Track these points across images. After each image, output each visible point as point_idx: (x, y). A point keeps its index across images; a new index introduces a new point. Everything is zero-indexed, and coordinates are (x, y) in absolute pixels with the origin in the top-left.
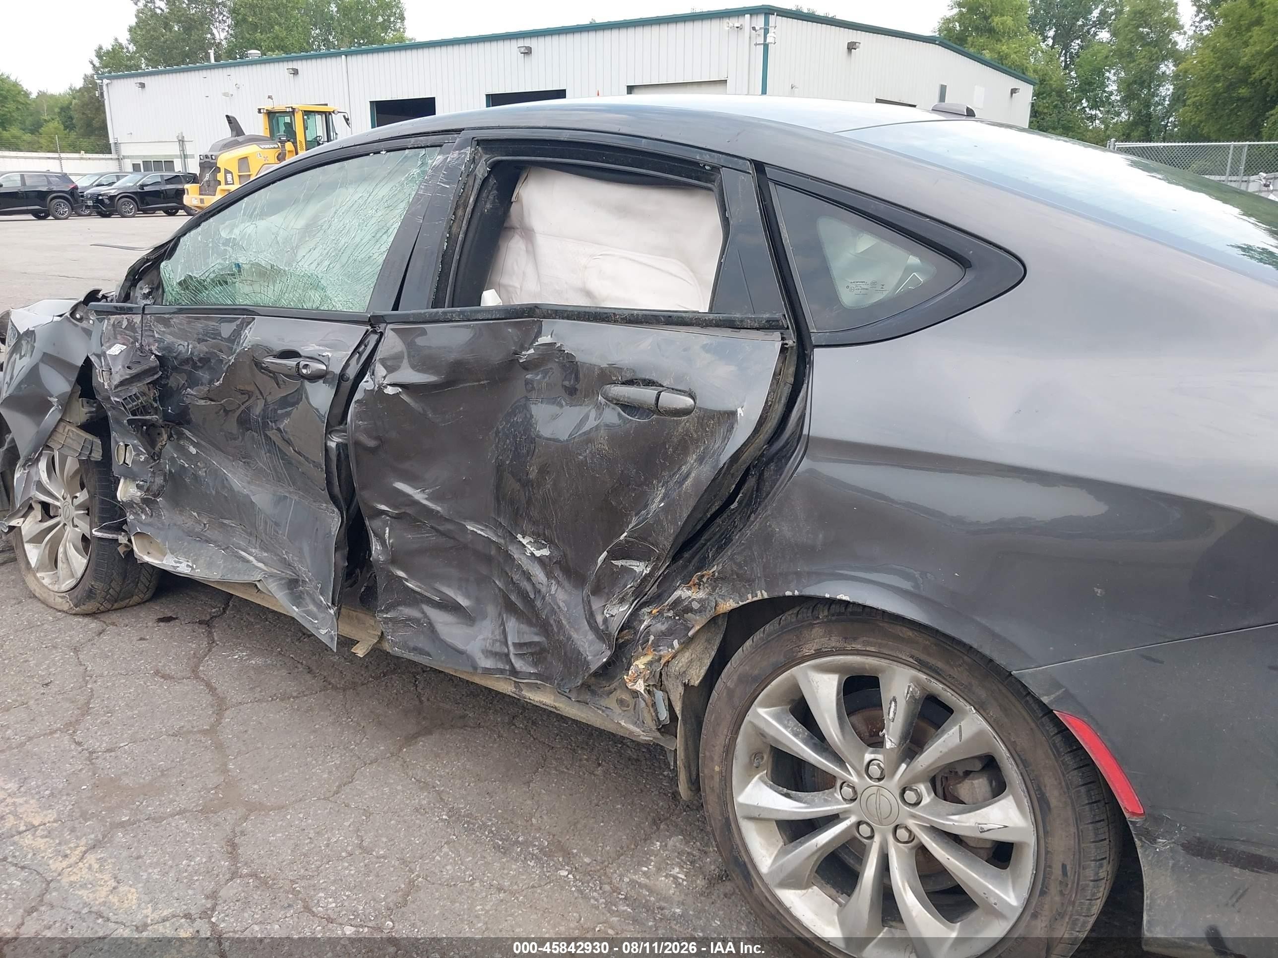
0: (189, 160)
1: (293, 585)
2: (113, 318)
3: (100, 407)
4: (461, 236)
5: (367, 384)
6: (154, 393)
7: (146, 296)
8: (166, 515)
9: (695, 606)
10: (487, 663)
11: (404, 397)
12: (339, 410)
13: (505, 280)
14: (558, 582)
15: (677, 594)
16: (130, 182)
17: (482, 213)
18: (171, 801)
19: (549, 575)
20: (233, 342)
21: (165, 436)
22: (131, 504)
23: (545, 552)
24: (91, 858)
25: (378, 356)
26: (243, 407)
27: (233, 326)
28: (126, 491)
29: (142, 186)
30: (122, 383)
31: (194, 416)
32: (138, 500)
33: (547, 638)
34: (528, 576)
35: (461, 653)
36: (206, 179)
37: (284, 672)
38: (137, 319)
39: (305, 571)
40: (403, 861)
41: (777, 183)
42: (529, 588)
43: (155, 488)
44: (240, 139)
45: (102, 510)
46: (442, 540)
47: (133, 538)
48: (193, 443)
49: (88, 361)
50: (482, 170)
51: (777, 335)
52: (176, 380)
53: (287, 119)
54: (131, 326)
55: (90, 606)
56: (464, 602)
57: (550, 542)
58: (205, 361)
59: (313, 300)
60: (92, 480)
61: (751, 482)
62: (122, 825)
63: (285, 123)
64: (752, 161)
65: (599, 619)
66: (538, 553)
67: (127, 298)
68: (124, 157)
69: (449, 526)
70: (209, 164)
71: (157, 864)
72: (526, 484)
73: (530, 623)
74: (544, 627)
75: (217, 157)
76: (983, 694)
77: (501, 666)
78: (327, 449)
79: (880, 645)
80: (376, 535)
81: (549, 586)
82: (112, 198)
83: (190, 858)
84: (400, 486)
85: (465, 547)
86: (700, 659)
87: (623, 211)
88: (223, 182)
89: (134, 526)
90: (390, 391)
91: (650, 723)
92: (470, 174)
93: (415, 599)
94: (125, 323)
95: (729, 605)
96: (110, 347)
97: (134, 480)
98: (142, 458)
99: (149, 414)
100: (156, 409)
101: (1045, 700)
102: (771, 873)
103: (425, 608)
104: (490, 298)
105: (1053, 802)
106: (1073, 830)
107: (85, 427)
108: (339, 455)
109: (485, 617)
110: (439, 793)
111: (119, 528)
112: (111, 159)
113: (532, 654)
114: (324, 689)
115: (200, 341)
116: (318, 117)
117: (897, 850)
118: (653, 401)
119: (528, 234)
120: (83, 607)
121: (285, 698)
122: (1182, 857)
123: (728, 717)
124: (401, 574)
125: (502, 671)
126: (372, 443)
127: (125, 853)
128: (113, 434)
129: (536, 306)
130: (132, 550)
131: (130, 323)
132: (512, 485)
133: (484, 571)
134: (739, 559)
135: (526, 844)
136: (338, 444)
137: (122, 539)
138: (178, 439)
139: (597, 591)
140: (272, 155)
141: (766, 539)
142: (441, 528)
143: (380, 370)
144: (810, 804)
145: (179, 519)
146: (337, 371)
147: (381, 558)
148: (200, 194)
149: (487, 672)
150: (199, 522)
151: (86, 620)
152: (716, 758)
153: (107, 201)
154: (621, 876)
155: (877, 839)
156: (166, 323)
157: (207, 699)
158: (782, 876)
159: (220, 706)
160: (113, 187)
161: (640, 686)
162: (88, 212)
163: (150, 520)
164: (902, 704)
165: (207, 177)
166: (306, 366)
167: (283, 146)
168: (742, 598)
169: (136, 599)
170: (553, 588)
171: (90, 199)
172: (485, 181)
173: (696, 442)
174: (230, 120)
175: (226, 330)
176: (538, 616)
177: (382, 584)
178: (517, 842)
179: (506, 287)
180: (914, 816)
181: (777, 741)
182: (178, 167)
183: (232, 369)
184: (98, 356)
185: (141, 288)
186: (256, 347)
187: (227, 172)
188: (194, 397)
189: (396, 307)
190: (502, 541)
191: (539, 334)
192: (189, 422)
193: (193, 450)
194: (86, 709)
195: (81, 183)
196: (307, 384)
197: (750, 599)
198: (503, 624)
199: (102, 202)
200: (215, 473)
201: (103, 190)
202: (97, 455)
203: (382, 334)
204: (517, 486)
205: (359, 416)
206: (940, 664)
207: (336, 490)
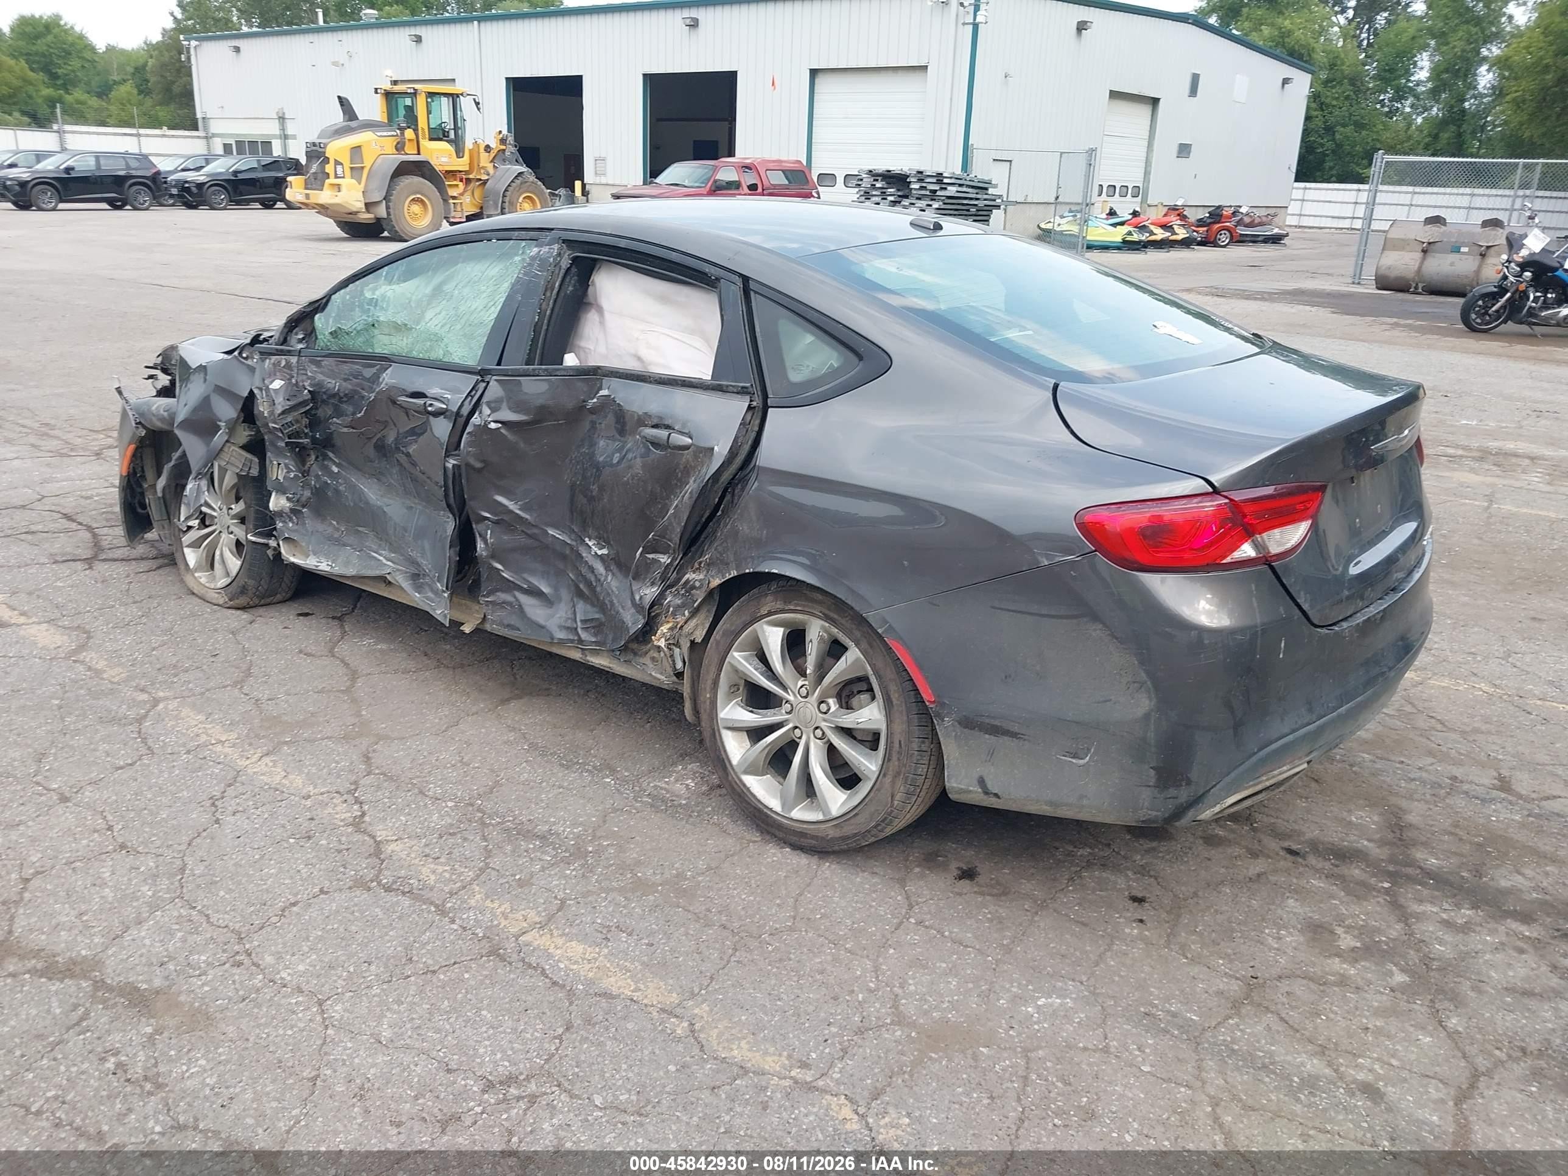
0: (290, 142)
1: (415, 577)
2: (274, 358)
3: (258, 431)
4: (548, 312)
5: (476, 420)
6: (305, 421)
7: (300, 341)
8: (311, 523)
9: (697, 584)
10: (561, 635)
11: (503, 431)
12: (455, 439)
13: (583, 343)
14: (613, 574)
15: (687, 576)
16: (221, 166)
17: (566, 294)
18: (321, 731)
19: (607, 569)
20: (373, 383)
21: (313, 457)
22: (280, 514)
23: (605, 551)
24: (267, 760)
25: (484, 400)
26: (379, 436)
27: (374, 370)
28: (277, 502)
29: (236, 173)
30: (283, 413)
31: (338, 442)
32: (287, 510)
33: (604, 614)
34: (592, 569)
35: (543, 627)
36: (313, 170)
37: (405, 655)
38: (294, 360)
39: (426, 564)
40: (492, 771)
41: (756, 292)
42: (593, 579)
43: (304, 499)
44: (353, 124)
45: (256, 519)
46: (530, 541)
47: (281, 543)
48: (335, 463)
49: (251, 392)
50: (565, 263)
51: (748, 398)
52: (324, 412)
53: (408, 102)
54: (288, 365)
55: (242, 601)
56: (546, 589)
57: (608, 543)
58: (350, 397)
59: (438, 354)
60: (249, 494)
61: (728, 497)
62: (286, 743)
63: (406, 107)
64: (741, 275)
65: (637, 598)
66: (600, 552)
67: (285, 341)
68: (214, 135)
69: (536, 531)
70: (316, 153)
71: (314, 765)
72: (591, 499)
73: (593, 605)
74: (602, 607)
75: (326, 145)
76: (858, 634)
77: (571, 637)
78: (445, 469)
79: (804, 606)
80: (480, 536)
81: (606, 577)
82: (200, 186)
83: (337, 763)
84: (500, 499)
85: (547, 547)
86: (703, 624)
87: (663, 299)
88: (332, 175)
89: (283, 533)
90: (493, 426)
91: (670, 671)
92: (557, 265)
93: (510, 586)
94: (283, 363)
95: (716, 582)
96: (271, 382)
97: (284, 493)
98: (292, 475)
99: (301, 438)
100: (306, 434)
101: (880, 631)
102: (739, 763)
103: (517, 594)
104: (570, 360)
105: (895, 702)
106: (905, 718)
107: (244, 447)
108: (454, 474)
109: (560, 600)
110: (524, 734)
111: (269, 535)
112: (198, 137)
113: (593, 627)
114: (438, 667)
115: (345, 380)
116: (444, 100)
117: (815, 743)
118: (666, 438)
119: (600, 310)
120: (237, 601)
121: (406, 672)
122: (959, 729)
123: (716, 660)
124: (499, 567)
125: (572, 641)
126: (478, 465)
127: (290, 758)
128: (269, 454)
129: (599, 368)
130: (280, 553)
131: (288, 363)
132: (581, 500)
133: (561, 566)
134: (720, 549)
135: (584, 764)
136: (454, 465)
137: (273, 543)
138: (324, 460)
139: (636, 577)
140: (389, 145)
141: (735, 533)
142: (529, 532)
143: (486, 411)
144: (764, 716)
145: (320, 527)
146: (455, 409)
147: (484, 554)
148: (306, 188)
149: (561, 643)
150: (337, 530)
151: (239, 612)
152: (708, 689)
153: (194, 190)
154: (649, 784)
155: (804, 738)
156: (318, 364)
157: (342, 670)
158: (746, 765)
159: (354, 676)
160: (201, 172)
161: (662, 643)
162: (171, 202)
163: (296, 527)
164: (815, 642)
165: (314, 168)
166: (431, 405)
167: (403, 134)
168: (723, 576)
169: (279, 597)
170: (609, 578)
171: (175, 186)
172: (568, 269)
173: (694, 468)
174: (343, 101)
175: (368, 373)
176: (598, 600)
177: (484, 576)
178: (577, 763)
179: (584, 349)
180: (825, 720)
181: (745, 674)
182: (277, 151)
183: (372, 405)
184: (261, 389)
185: (296, 334)
186: (391, 388)
187: (337, 163)
188: (339, 425)
189: (499, 364)
190: (574, 543)
191: (600, 388)
192: (333, 446)
193: (335, 469)
194: (248, 673)
195: (164, 165)
196: (431, 418)
197: (728, 577)
198: (574, 606)
199: (188, 190)
200: (353, 488)
201: (191, 176)
202: (255, 472)
203: (488, 383)
204: (585, 501)
205: (469, 444)
206: (836, 616)
207: (452, 501)
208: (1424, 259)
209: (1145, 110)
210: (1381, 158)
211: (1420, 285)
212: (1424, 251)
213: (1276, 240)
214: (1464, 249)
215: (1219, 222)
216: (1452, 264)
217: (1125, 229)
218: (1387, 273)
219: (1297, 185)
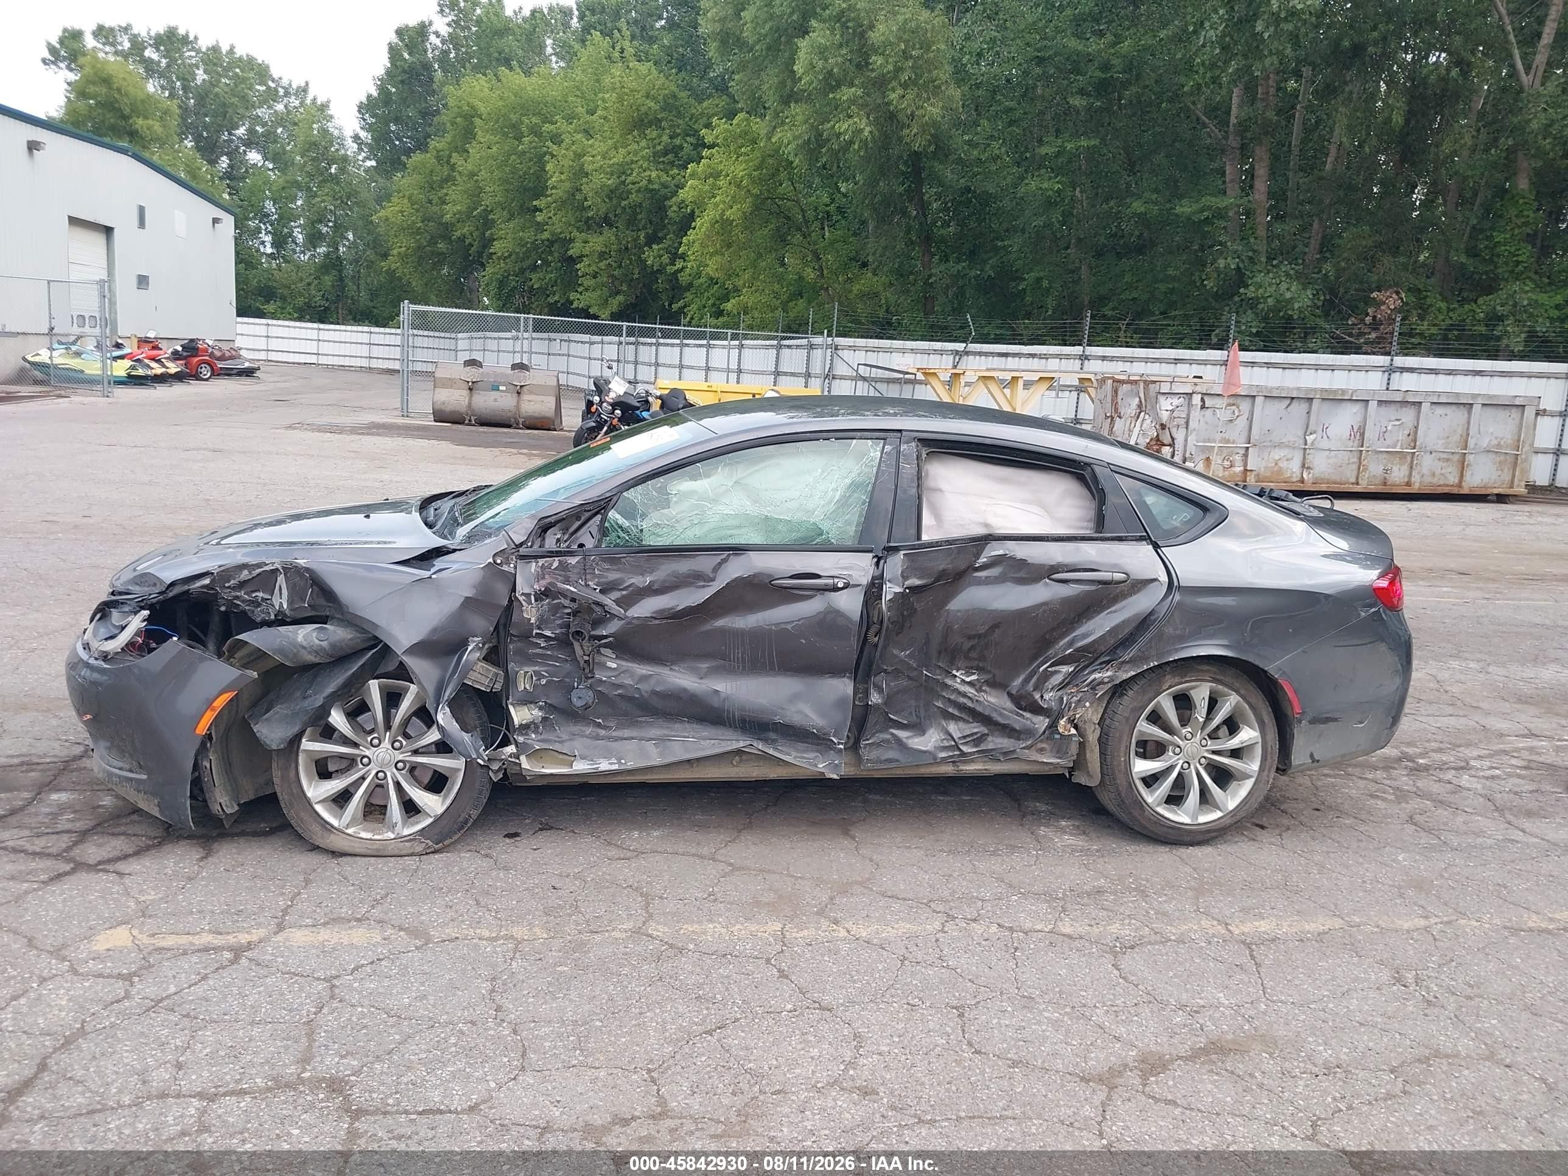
2: (541, 562)
5: (893, 589)
8: (562, 729)
9: (1105, 680)
10: (944, 755)
14: (987, 693)
19: (980, 689)
22: (525, 726)
23: (975, 677)
32: (539, 720)
33: (988, 726)
34: (961, 694)
35: (924, 752)
42: (964, 701)
46: (910, 683)
47: (524, 758)
49: (513, 600)
57: (978, 671)
66: (969, 679)
69: (916, 673)
73: (970, 722)
77: (951, 754)
79: (1197, 676)
81: (981, 696)
85: (921, 685)
89: (530, 746)
94: (555, 565)
95: (1128, 675)
97: (533, 703)
98: (544, 681)
101: (1276, 676)
102: (1155, 800)
103: (894, 731)
109: (931, 726)
113: (976, 739)
117: (1203, 768)
122: (1310, 726)
124: (888, 710)
125: (955, 758)
128: (511, 665)
133: (929, 698)
142: (911, 675)
144: (1164, 761)
145: (574, 729)
146: (864, 583)
147: (880, 701)
149: (941, 761)
150: (602, 727)
156: (614, 561)
164: (1203, 700)
166: (839, 582)
168: (1139, 669)
170: (985, 696)
176: (978, 716)
183: (720, 592)
184: (528, 595)
186: (758, 574)
190: (939, 677)
193: (613, 665)
197: (1144, 668)
198: (947, 728)
202: (498, 687)
205: (888, 609)
206: (1221, 675)
208: (471, 396)
209: (100, 239)
210: (407, 308)
211: (473, 418)
212: (471, 389)
213: (249, 373)
214: (501, 388)
215: (196, 356)
216: (495, 400)
217: (127, 363)
218: (443, 407)
219: (239, 319)
